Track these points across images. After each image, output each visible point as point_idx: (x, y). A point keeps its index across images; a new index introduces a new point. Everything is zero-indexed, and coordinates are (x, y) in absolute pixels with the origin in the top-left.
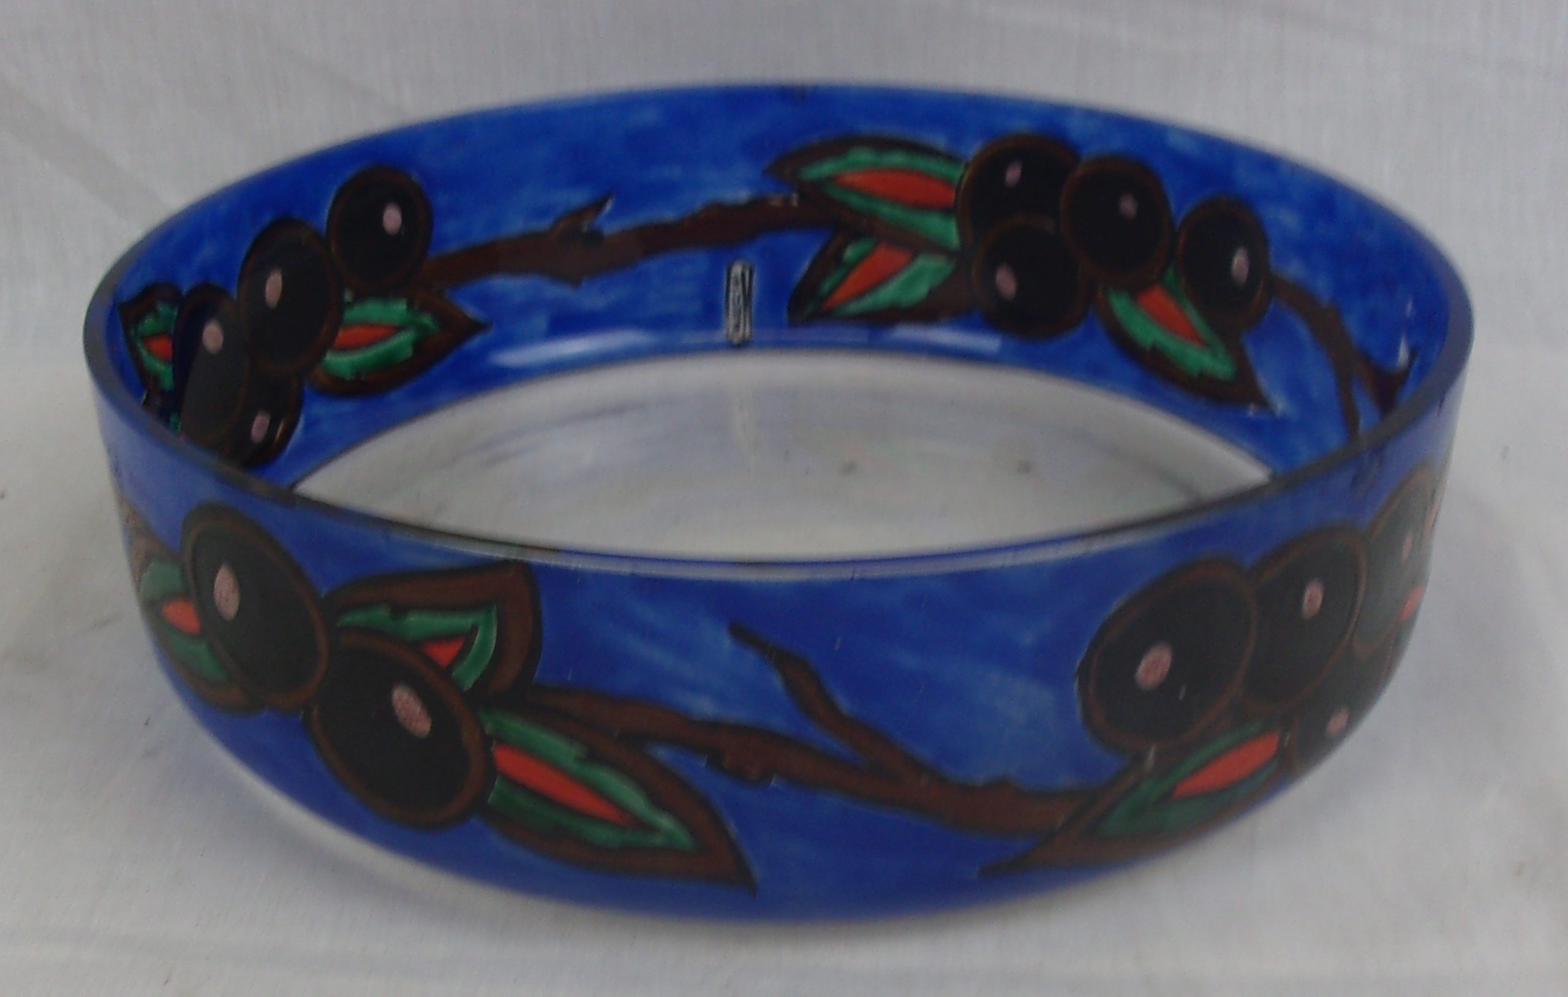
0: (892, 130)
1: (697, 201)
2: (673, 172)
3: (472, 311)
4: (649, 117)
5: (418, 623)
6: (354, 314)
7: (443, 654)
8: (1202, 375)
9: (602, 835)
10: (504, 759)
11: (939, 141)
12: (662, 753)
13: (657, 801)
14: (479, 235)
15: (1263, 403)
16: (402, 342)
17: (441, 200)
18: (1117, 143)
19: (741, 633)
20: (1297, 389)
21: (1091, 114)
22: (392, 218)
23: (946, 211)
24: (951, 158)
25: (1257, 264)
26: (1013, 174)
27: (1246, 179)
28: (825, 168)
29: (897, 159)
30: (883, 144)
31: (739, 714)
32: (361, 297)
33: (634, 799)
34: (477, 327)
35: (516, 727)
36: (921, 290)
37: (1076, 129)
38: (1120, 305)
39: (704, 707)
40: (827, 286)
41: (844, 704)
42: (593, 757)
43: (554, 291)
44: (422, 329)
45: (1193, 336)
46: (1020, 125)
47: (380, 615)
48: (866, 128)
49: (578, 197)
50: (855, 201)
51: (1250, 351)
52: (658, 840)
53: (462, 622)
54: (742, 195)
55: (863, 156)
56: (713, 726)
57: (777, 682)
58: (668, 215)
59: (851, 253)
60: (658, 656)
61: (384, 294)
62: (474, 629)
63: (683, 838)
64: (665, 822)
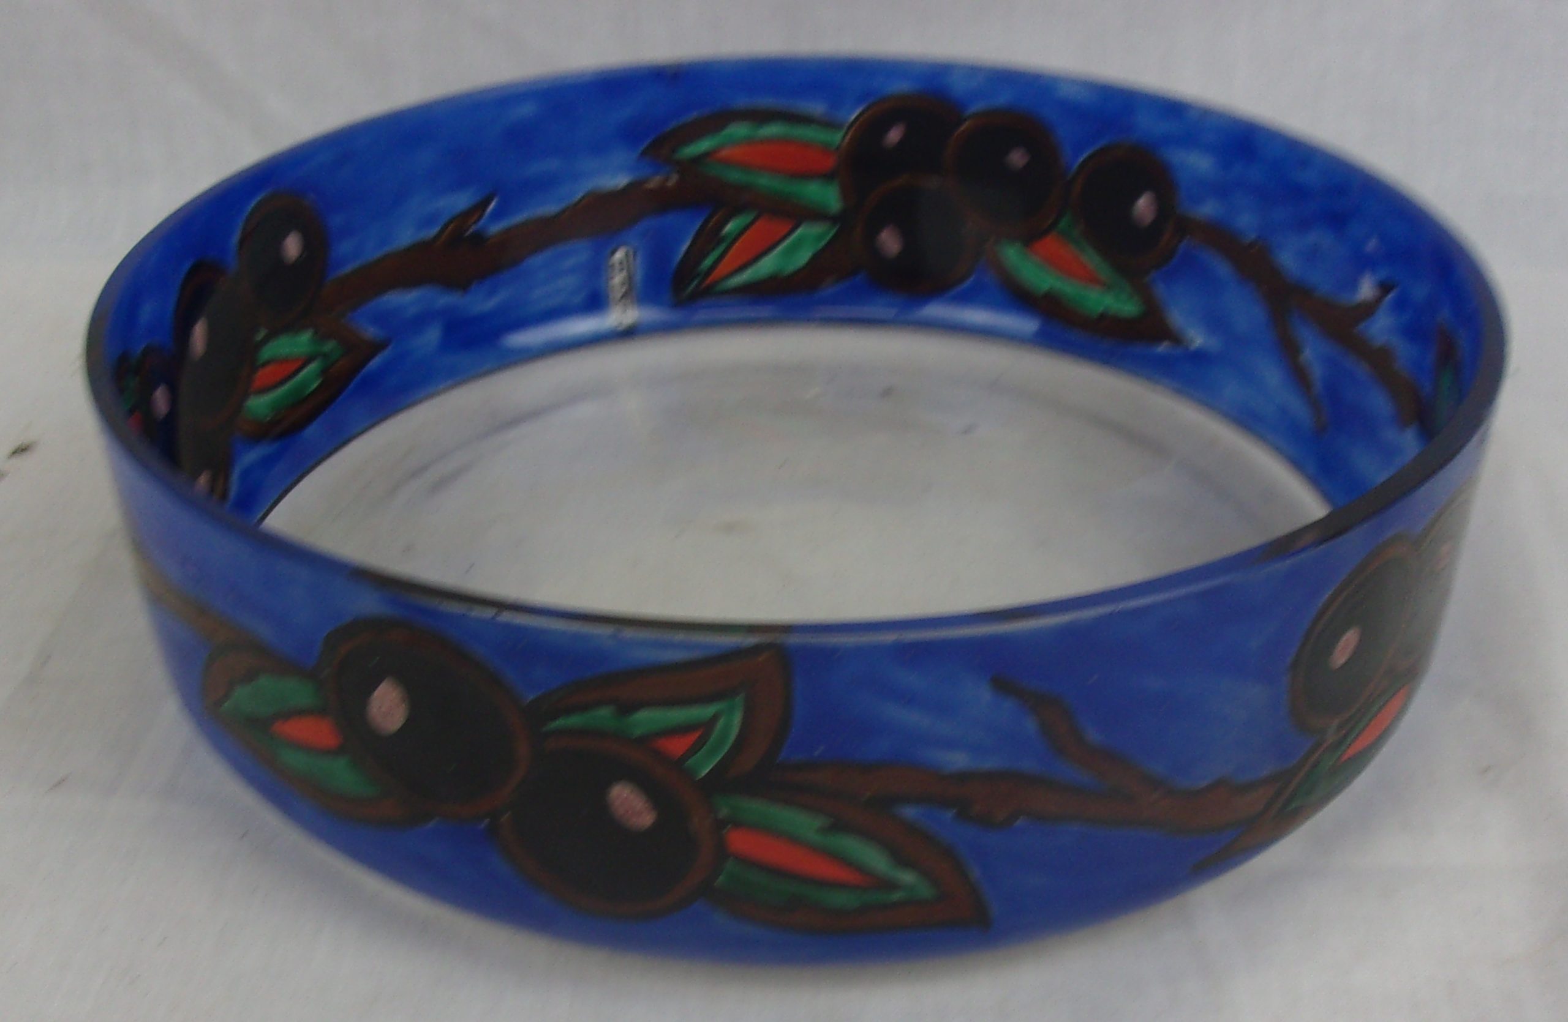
0: (766, 102)
1: (579, 191)
2: (551, 165)
3: (371, 332)
4: (526, 110)
5: (647, 719)
6: (268, 352)
7: (677, 746)
8: (1103, 317)
9: (840, 899)
10: (739, 841)
11: (816, 108)
12: (910, 812)
13: (901, 859)
14: (372, 253)
15: (1175, 338)
16: (310, 375)
17: (336, 220)
18: (1003, 99)
19: (1002, 685)
20: (1216, 322)
21: (973, 70)
22: (292, 246)
23: (828, 177)
24: (829, 124)
25: (1165, 207)
26: (894, 135)
27: (1147, 125)
28: (703, 145)
29: (773, 130)
30: (762, 117)
31: (990, 764)
32: (274, 333)
33: (876, 860)
34: (376, 347)
35: (754, 808)
36: (803, 257)
37: (959, 86)
38: (1013, 255)
39: (958, 760)
40: (708, 262)
41: (1093, 736)
42: (838, 826)
43: (445, 299)
44: (325, 356)
45: (1092, 279)
46: (900, 87)
47: (603, 716)
48: (742, 102)
49: (461, 201)
50: (735, 176)
51: (1160, 290)
52: (896, 896)
53: (706, 712)
54: (620, 181)
55: (739, 130)
56: (963, 777)
57: (1030, 725)
58: (548, 208)
59: (730, 227)
60: (913, 718)
61: (291, 327)
62: (715, 718)
63: (925, 891)
64: (907, 877)
